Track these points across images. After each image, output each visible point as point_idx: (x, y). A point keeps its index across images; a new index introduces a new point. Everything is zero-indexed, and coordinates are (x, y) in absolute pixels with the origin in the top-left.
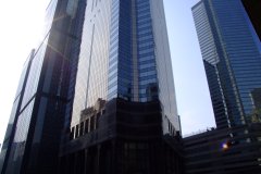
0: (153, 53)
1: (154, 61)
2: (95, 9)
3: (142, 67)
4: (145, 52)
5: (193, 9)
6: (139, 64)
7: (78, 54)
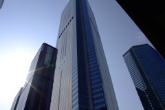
0: (101, 87)
1: (102, 92)
2: (62, 61)
3: (95, 97)
4: (96, 86)
5: (124, 56)
6: (93, 94)
7: (52, 90)
